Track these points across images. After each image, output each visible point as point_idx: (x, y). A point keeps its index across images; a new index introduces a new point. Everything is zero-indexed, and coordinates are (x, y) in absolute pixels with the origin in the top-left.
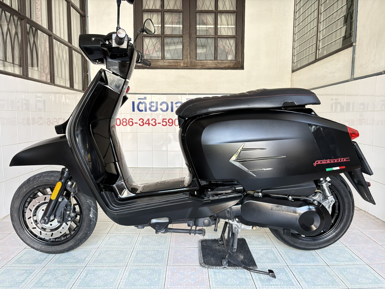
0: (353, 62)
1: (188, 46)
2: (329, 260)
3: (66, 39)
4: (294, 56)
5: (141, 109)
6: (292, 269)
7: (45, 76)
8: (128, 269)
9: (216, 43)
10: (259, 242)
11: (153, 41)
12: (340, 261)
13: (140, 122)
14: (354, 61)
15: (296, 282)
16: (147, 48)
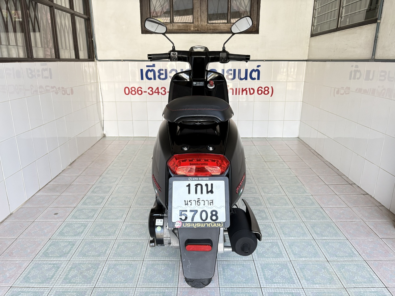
0: (376, 42)
1: (199, 7)
2: (329, 255)
3: (68, 6)
4: (315, 18)
5: (149, 77)
6: (294, 264)
7: (49, 51)
8: (145, 263)
9: (229, 3)
10: (265, 233)
11: (160, 2)
12: (340, 257)
13: (149, 91)
14: (377, 40)
15: (297, 280)
16: (155, 9)
